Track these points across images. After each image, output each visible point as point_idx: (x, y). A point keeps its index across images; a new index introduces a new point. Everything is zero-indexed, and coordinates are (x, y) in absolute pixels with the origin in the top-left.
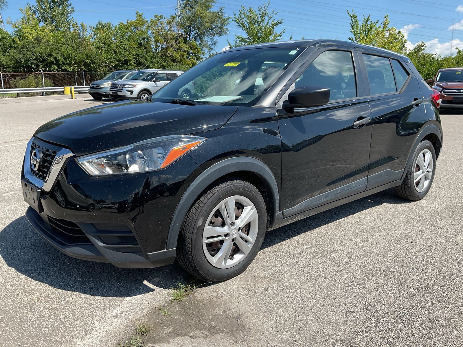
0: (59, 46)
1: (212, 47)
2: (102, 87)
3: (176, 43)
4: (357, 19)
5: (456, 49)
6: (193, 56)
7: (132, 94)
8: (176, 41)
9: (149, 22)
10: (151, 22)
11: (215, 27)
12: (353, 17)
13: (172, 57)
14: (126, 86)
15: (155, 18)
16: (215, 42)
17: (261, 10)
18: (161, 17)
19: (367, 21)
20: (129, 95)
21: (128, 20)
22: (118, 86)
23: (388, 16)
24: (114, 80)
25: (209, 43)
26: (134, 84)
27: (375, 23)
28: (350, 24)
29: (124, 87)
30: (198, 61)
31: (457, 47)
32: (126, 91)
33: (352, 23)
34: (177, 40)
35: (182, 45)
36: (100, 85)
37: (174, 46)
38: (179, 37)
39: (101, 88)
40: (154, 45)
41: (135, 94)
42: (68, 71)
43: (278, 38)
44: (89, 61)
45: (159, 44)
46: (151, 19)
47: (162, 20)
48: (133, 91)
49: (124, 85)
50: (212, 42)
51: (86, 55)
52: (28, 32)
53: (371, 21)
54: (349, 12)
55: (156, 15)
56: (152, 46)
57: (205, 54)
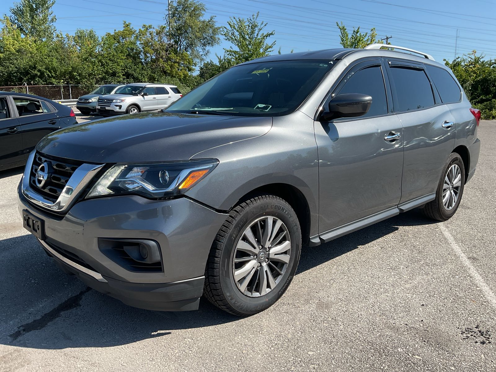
0: (43, 58)
1: (204, 57)
2: (90, 101)
3: (167, 54)
4: (346, 31)
5: (444, 60)
6: (184, 67)
7: (120, 109)
8: (166, 51)
9: (137, 32)
10: (139, 32)
11: (206, 36)
12: (343, 29)
13: (162, 68)
14: (114, 101)
15: (143, 28)
16: (207, 52)
17: (251, 21)
18: (150, 27)
19: (357, 33)
20: (117, 109)
21: (115, 30)
22: (106, 101)
23: (374, 29)
24: (102, 94)
25: (201, 53)
26: (123, 98)
27: (364, 35)
28: (340, 36)
29: (113, 102)
30: (189, 72)
31: (445, 59)
32: (115, 106)
33: (341, 35)
34: (168, 51)
35: (172, 55)
36: (88, 100)
37: (164, 57)
38: (170, 47)
39: (89, 103)
40: (143, 55)
41: (124, 109)
42: (54, 84)
43: (269, 50)
44: (76, 73)
45: (148, 55)
46: (140, 29)
47: (151, 30)
48: (121, 106)
49: (112, 100)
50: (203, 52)
51: (72, 67)
52: (10, 44)
53: (360, 34)
54: (338, 24)
55: (144, 26)
56: (141, 57)
57: (197, 65)
